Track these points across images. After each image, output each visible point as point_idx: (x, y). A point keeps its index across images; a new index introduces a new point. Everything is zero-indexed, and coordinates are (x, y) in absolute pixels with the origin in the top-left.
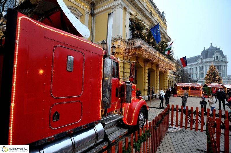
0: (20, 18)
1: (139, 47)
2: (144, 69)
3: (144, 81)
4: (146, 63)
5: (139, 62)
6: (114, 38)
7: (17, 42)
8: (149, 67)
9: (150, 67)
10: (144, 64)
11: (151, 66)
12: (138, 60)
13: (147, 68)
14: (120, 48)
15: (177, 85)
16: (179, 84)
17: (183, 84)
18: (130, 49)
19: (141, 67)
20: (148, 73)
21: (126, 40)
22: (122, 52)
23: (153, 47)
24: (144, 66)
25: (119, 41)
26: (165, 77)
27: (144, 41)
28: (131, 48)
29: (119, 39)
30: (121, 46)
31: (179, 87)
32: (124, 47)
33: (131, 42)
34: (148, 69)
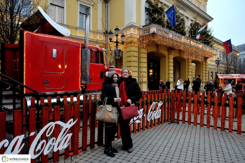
0: (25, 33)
1: (154, 34)
2: (169, 58)
3: (168, 72)
4: (170, 51)
5: (160, 50)
6: (127, 26)
7: (25, 44)
8: (174, 56)
9: (178, 56)
10: (168, 52)
11: (179, 54)
12: (159, 48)
13: (172, 57)
14: (133, 36)
15: (219, 77)
16: (221, 76)
17: (227, 76)
18: (144, 36)
19: (164, 56)
20: (173, 63)
21: (142, 27)
22: (136, 40)
23: (177, 32)
24: (169, 54)
25: (132, 29)
26: (202, 68)
27: (162, 25)
28: (146, 36)
29: (132, 27)
30: (135, 33)
31: (222, 79)
32: (138, 35)
33: (145, 29)
34: (174, 59)
